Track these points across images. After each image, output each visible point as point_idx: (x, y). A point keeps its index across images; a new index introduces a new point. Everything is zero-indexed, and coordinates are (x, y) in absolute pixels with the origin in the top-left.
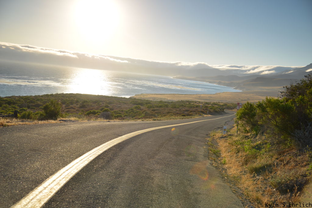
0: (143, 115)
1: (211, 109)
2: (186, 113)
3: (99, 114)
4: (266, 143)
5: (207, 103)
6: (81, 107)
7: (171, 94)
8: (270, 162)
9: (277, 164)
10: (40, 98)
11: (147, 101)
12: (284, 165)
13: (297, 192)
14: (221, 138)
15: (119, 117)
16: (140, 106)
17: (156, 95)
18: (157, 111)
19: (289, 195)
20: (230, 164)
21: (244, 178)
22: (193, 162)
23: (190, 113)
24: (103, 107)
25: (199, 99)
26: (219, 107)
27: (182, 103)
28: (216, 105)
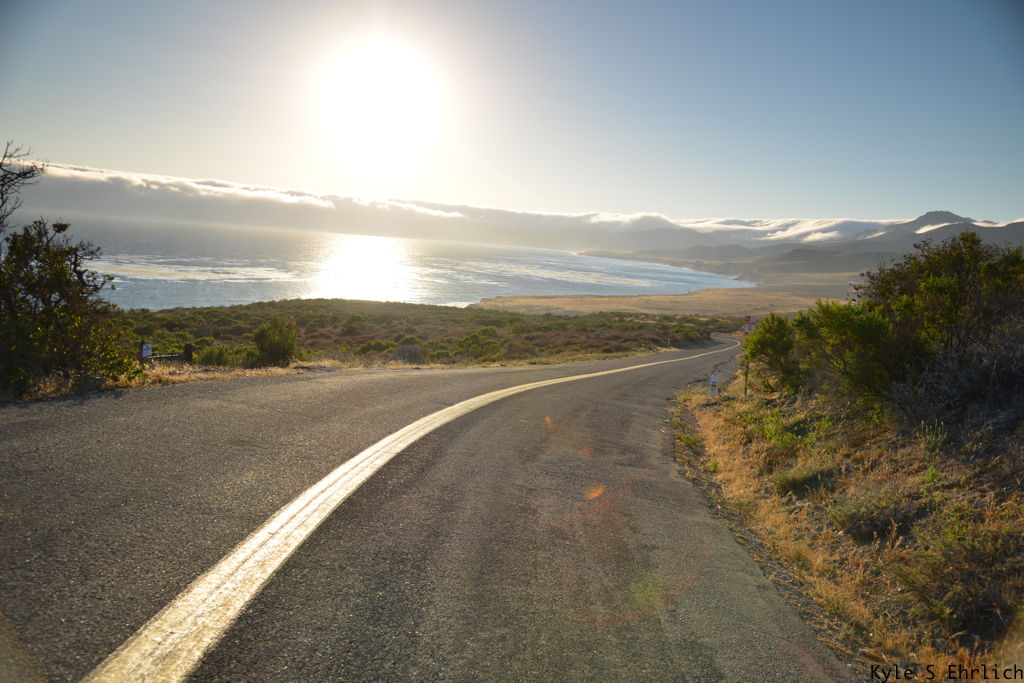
0: (503, 351)
1: (677, 331)
2: (614, 343)
3: (391, 352)
4: (819, 418)
5: (666, 318)
6: (345, 334)
7: (575, 297)
8: (829, 464)
9: (847, 469)
10: (242, 312)
11: (512, 314)
12: (866, 471)
13: (897, 538)
14: (707, 405)
15: (441, 356)
16: (494, 327)
17: (535, 300)
18: (538, 341)
19: (877, 547)
20: (730, 471)
21: (765, 505)
22: (635, 469)
23: (625, 345)
24: (402, 333)
25: (646, 308)
27: (603, 319)
28: (690, 321)
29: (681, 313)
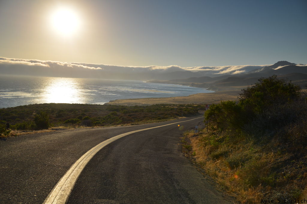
0: (121, 121)
1: (185, 111)
2: (162, 116)
5: (181, 105)
6: (57, 117)
7: (146, 99)
11: (122, 106)
16: (116, 112)
17: (130, 100)
18: (133, 116)
23: (166, 116)
25: (173, 102)
26: (193, 109)
27: (157, 107)
28: (190, 106)
29: (187, 103)
